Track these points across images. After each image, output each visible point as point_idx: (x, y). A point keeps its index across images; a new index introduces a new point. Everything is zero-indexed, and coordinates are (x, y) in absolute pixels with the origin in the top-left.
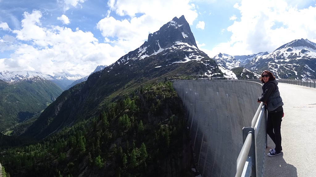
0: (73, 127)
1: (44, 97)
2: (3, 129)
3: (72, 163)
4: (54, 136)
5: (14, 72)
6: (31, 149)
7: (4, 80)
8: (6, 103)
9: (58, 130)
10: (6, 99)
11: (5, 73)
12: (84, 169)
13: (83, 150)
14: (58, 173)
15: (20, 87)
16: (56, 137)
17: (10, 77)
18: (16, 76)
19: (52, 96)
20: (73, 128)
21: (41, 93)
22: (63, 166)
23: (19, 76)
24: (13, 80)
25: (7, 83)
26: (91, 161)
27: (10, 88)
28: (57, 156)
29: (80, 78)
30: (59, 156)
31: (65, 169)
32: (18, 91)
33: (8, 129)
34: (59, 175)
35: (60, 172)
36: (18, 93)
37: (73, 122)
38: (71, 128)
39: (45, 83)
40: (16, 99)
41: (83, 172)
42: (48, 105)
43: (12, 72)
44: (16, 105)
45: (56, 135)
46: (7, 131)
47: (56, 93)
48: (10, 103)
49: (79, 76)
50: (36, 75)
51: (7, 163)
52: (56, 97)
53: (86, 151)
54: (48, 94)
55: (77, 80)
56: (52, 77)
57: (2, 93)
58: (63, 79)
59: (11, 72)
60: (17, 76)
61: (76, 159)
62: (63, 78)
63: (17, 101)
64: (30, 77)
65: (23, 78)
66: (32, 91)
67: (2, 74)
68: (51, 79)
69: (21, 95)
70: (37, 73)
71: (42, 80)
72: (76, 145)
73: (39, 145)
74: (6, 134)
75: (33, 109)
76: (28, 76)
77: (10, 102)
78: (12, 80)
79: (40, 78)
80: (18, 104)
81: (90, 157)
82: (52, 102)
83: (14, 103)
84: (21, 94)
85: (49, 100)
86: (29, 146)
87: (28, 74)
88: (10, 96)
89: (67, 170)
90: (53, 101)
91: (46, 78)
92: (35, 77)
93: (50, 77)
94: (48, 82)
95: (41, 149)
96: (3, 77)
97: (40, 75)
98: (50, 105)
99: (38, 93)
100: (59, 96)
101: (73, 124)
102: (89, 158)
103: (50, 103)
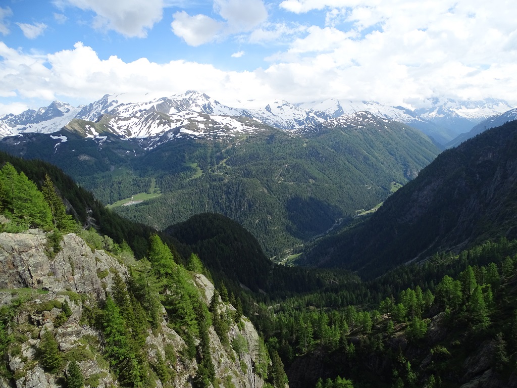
0: (465, 252)
1: (385, 168)
2: (275, 250)
3: (444, 350)
4: (406, 273)
5: (302, 103)
6: (343, 301)
7: (276, 125)
8: (281, 184)
9: (422, 258)
10: (281, 175)
11: (279, 107)
12: (480, 373)
13: (481, 321)
14: (405, 366)
15: (317, 144)
16: (411, 276)
17: (291, 117)
18: (307, 113)
19: (406, 166)
20: (464, 257)
21: (376, 158)
22: (419, 352)
23: (316, 113)
24: (300, 125)
25: (285, 134)
26: (504, 357)
27: (293, 146)
28: (404, 324)
29: (501, 110)
30: (411, 326)
31: (425, 362)
32: (314, 154)
33: (287, 251)
34: (407, 372)
35: (409, 365)
36: (313, 159)
37: (467, 241)
38: (457, 257)
39: (389, 130)
40: (307, 175)
41: (476, 382)
42: (394, 189)
43: (298, 105)
44: (309, 189)
45: (412, 271)
46: (286, 255)
47: (421, 157)
48: (292, 186)
49: (501, 104)
50: (362, 108)
51: (279, 331)
52: (420, 168)
53: (490, 327)
54: (396, 159)
55: (490, 119)
56: (408, 112)
57: (272, 159)
58: (442, 116)
59: (294, 105)
60: (310, 114)
61: (458, 342)
62: (443, 113)
63: (310, 180)
64: (344, 116)
65: (326, 119)
66: (350, 152)
67: (270, 111)
68: (406, 117)
69: (320, 165)
70: (364, 102)
71: (380, 122)
72: (461, 305)
73: (364, 292)
74: (283, 262)
75: (352, 199)
76: (339, 112)
77: (293, 183)
78: (297, 127)
79: (374, 118)
80: (314, 187)
81: (501, 347)
82: (406, 181)
83: (303, 185)
84: (322, 162)
85: (400, 176)
86: (339, 293)
87: (340, 108)
88: (293, 167)
89: (429, 364)
90: (408, 179)
91: (390, 115)
92: (358, 116)
93: (401, 112)
94: (395, 126)
95: (369, 301)
96: (273, 117)
97: (374, 110)
98: (400, 189)
99: (366, 159)
100: (428, 167)
101: (466, 248)
102: (497, 350)
103: (401, 183)
